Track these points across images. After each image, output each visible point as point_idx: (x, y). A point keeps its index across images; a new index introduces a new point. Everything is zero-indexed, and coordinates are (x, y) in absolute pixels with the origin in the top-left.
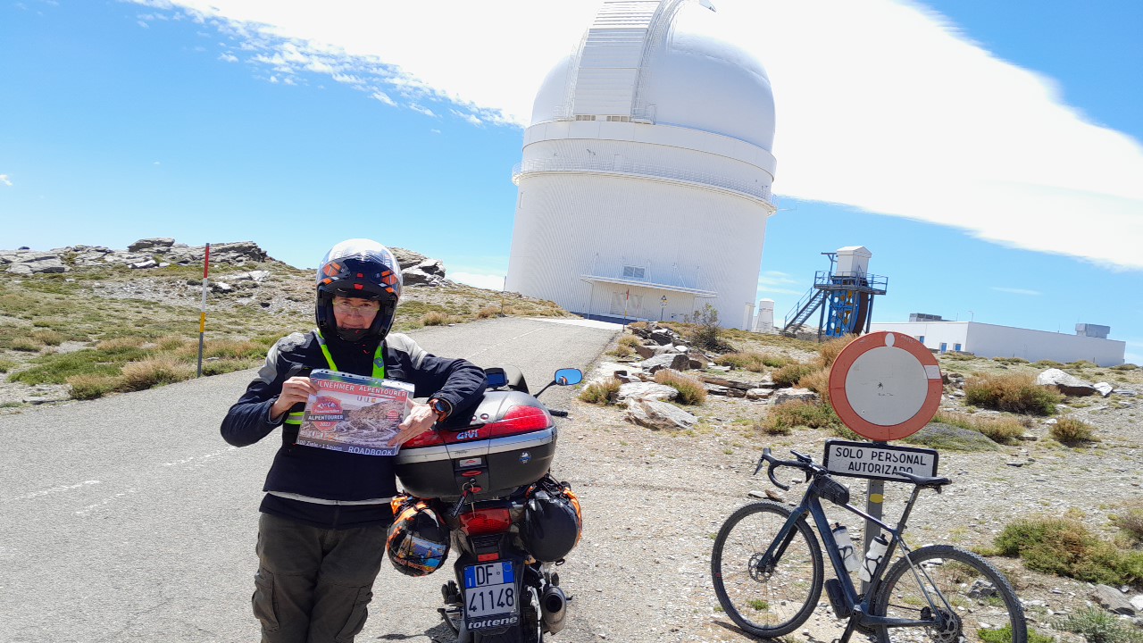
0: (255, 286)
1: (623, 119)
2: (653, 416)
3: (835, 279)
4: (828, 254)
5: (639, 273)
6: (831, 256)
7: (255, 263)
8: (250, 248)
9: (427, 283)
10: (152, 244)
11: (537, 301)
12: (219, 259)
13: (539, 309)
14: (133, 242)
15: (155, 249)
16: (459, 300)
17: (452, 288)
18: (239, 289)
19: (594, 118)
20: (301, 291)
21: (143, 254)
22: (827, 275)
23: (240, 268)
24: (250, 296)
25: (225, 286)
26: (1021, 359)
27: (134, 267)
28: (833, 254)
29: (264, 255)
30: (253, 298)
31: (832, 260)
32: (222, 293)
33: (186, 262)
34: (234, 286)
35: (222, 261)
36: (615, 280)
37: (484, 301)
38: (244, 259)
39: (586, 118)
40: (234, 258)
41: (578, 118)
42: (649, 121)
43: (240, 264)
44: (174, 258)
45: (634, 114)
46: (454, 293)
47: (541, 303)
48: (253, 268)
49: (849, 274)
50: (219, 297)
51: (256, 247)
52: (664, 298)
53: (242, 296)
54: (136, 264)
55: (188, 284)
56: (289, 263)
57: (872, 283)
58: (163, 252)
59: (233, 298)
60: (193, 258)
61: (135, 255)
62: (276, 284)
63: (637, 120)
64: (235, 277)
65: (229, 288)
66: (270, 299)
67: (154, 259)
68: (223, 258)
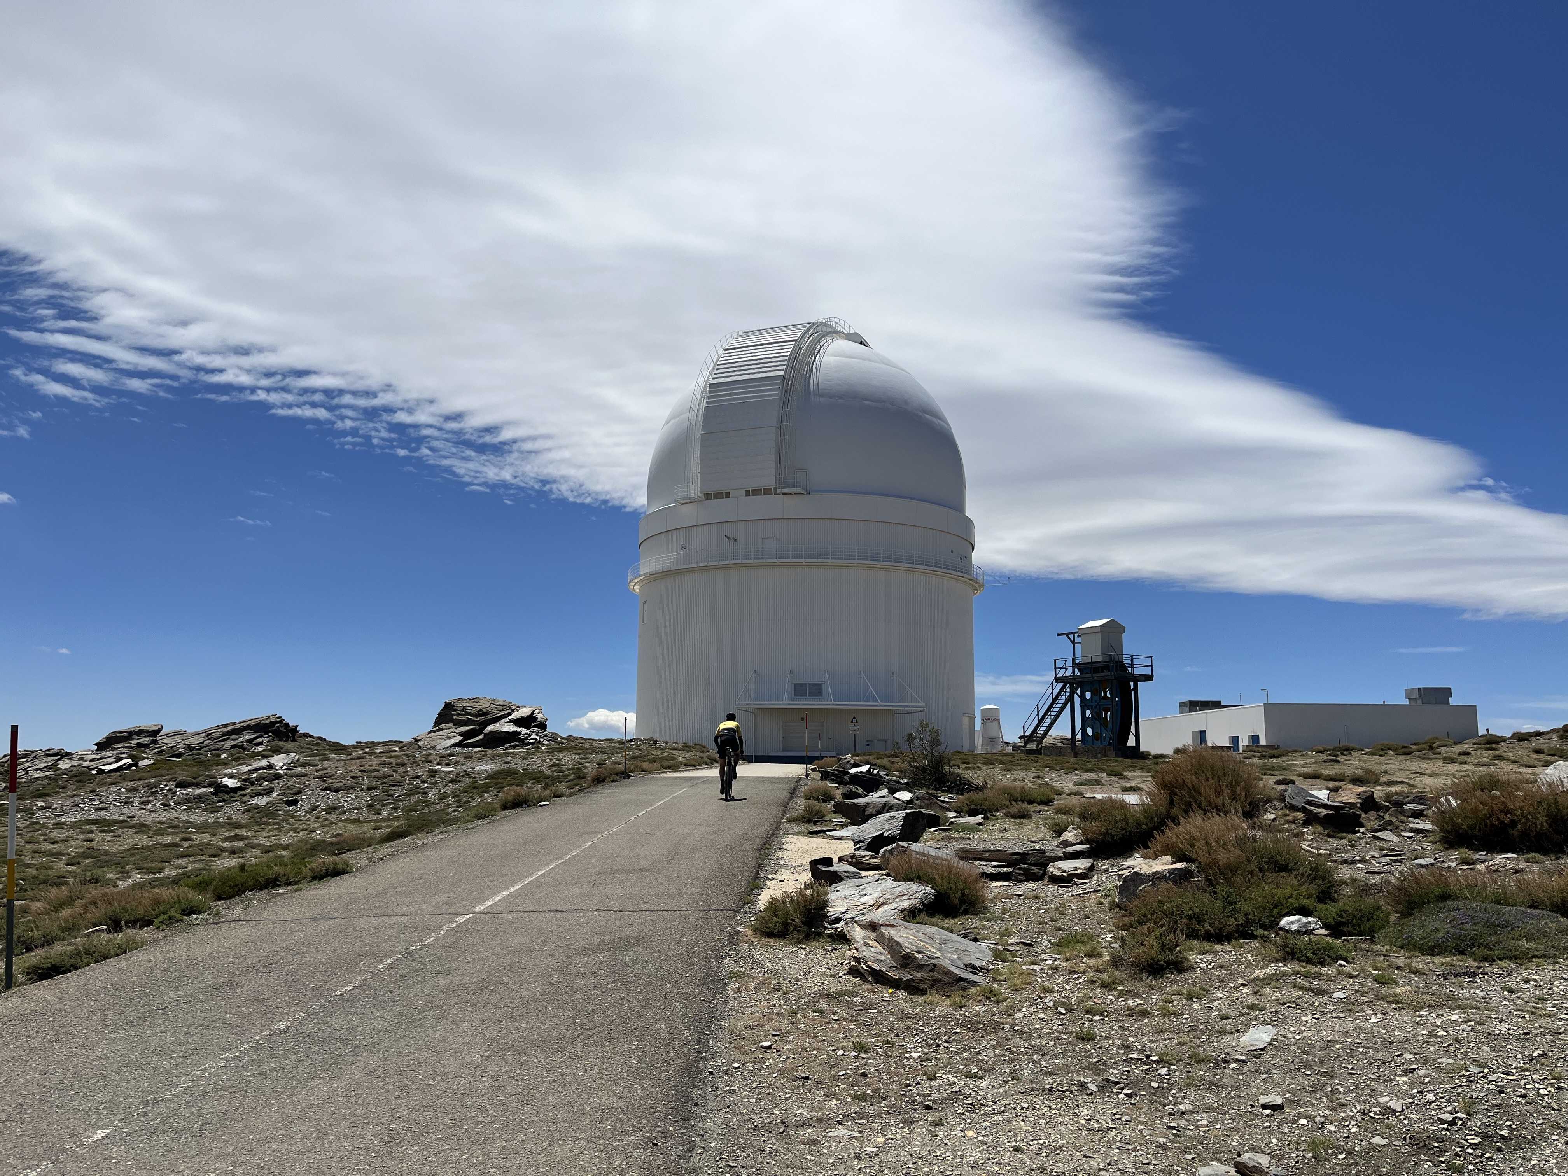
0: (278, 777)
1: (767, 492)
2: (906, 961)
3: (1082, 667)
4: (1067, 634)
5: (816, 691)
6: (1071, 636)
7: (281, 743)
8: (273, 723)
9: (522, 742)
10: (129, 735)
11: (680, 746)
12: (228, 745)
13: (682, 757)
14: (100, 737)
15: (134, 743)
16: (567, 760)
17: (559, 743)
18: (253, 784)
19: (728, 495)
20: (342, 776)
21: (115, 752)
22: (1070, 663)
23: (258, 754)
24: (269, 792)
25: (231, 783)
26: (1351, 745)
27: (101, 772)
28: (1074, 633)
29: (294, 730)
30: (275, 795)
31: (1073, 643)
32: (228, 793)
33: (179, 755)
34: (245, 780)
35: (233, 747)
36: (785, 703)
37: (605, 757)
38: (265, 740)
39: (718, 496)
40: (250, 741)
41: (708, 497)
42: (798, 490)
43: (260, 749)
44: (160, 752)
45: (781, 483)
46: (560, 750)
47: (686, 748)
48: (277, 751)
49: (1100, 659)
50: (224, 800)
51: (282, 722)
52: (854, 720)
53: (259, 794)
54: (103, 768)
55: (177, 787)
56: (330, 738)
57: (1132, 667)
58: (146, 746)
59: (245, 799)
60: (189, 748)
61: (103, 754)
62: (307, 770)
63: (786, 490)
64: (247, 769)
65: (239, 784)
66: (299, 792)
67: (130, 756)
68: (234, 743)
